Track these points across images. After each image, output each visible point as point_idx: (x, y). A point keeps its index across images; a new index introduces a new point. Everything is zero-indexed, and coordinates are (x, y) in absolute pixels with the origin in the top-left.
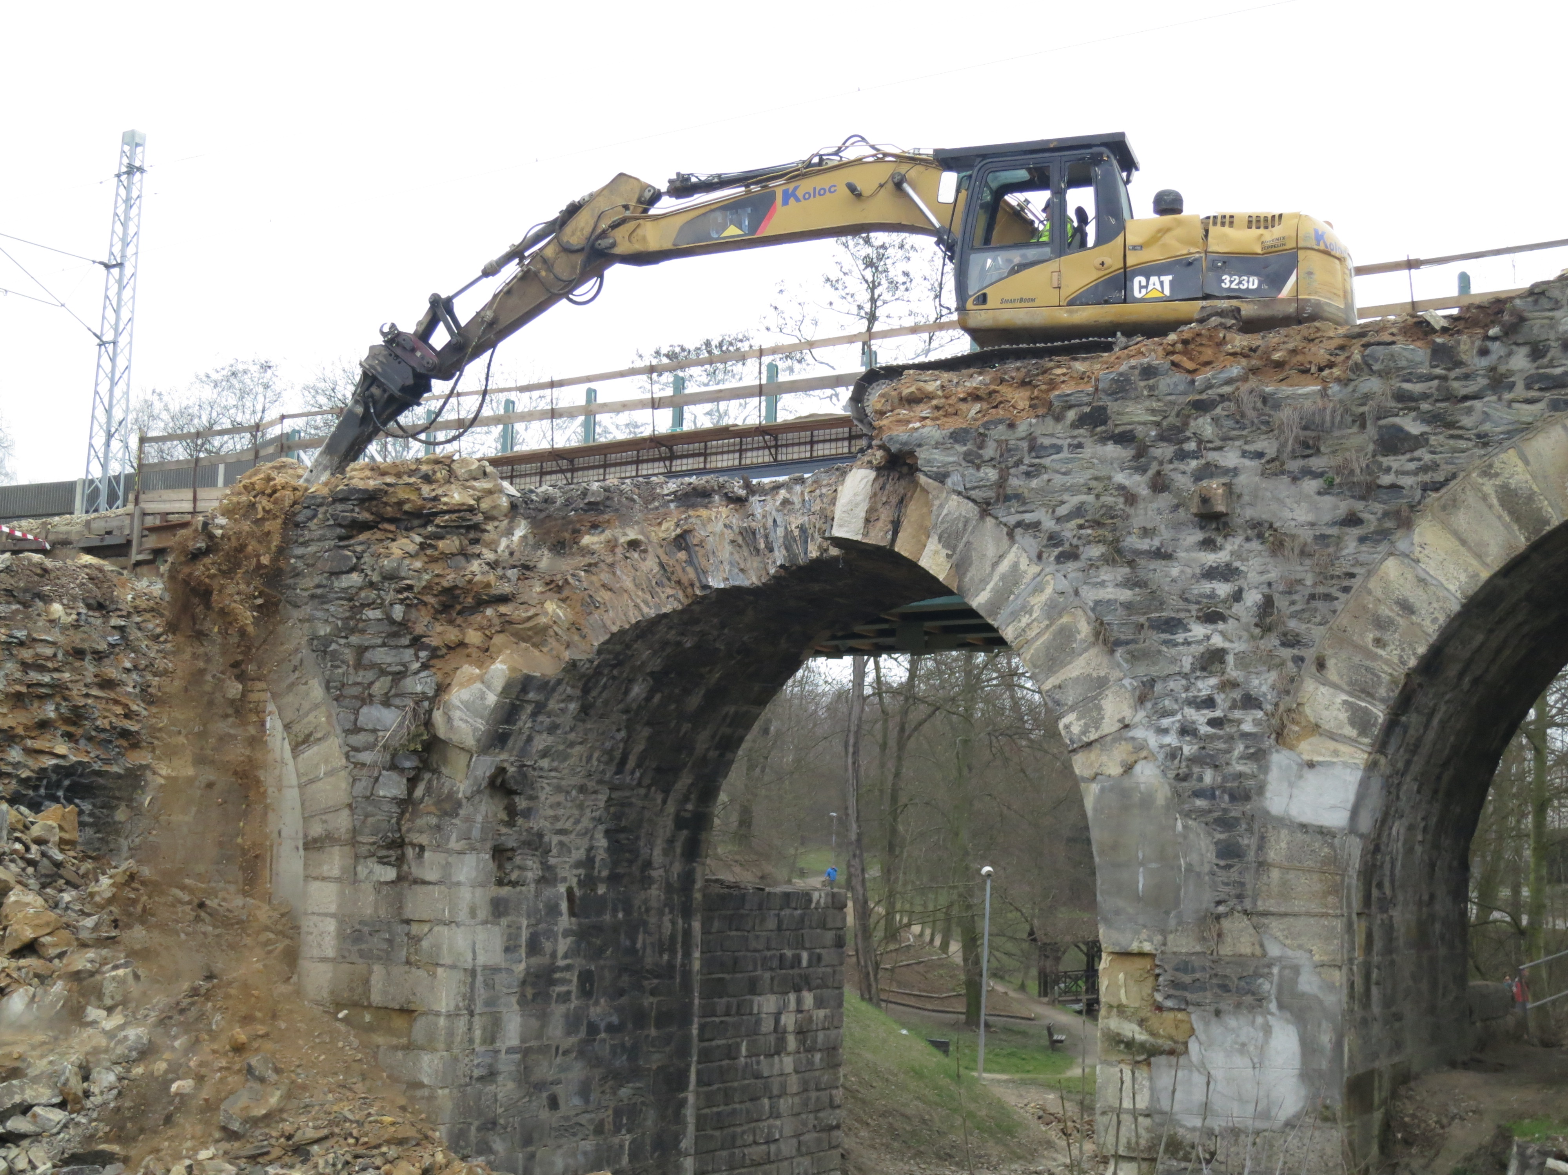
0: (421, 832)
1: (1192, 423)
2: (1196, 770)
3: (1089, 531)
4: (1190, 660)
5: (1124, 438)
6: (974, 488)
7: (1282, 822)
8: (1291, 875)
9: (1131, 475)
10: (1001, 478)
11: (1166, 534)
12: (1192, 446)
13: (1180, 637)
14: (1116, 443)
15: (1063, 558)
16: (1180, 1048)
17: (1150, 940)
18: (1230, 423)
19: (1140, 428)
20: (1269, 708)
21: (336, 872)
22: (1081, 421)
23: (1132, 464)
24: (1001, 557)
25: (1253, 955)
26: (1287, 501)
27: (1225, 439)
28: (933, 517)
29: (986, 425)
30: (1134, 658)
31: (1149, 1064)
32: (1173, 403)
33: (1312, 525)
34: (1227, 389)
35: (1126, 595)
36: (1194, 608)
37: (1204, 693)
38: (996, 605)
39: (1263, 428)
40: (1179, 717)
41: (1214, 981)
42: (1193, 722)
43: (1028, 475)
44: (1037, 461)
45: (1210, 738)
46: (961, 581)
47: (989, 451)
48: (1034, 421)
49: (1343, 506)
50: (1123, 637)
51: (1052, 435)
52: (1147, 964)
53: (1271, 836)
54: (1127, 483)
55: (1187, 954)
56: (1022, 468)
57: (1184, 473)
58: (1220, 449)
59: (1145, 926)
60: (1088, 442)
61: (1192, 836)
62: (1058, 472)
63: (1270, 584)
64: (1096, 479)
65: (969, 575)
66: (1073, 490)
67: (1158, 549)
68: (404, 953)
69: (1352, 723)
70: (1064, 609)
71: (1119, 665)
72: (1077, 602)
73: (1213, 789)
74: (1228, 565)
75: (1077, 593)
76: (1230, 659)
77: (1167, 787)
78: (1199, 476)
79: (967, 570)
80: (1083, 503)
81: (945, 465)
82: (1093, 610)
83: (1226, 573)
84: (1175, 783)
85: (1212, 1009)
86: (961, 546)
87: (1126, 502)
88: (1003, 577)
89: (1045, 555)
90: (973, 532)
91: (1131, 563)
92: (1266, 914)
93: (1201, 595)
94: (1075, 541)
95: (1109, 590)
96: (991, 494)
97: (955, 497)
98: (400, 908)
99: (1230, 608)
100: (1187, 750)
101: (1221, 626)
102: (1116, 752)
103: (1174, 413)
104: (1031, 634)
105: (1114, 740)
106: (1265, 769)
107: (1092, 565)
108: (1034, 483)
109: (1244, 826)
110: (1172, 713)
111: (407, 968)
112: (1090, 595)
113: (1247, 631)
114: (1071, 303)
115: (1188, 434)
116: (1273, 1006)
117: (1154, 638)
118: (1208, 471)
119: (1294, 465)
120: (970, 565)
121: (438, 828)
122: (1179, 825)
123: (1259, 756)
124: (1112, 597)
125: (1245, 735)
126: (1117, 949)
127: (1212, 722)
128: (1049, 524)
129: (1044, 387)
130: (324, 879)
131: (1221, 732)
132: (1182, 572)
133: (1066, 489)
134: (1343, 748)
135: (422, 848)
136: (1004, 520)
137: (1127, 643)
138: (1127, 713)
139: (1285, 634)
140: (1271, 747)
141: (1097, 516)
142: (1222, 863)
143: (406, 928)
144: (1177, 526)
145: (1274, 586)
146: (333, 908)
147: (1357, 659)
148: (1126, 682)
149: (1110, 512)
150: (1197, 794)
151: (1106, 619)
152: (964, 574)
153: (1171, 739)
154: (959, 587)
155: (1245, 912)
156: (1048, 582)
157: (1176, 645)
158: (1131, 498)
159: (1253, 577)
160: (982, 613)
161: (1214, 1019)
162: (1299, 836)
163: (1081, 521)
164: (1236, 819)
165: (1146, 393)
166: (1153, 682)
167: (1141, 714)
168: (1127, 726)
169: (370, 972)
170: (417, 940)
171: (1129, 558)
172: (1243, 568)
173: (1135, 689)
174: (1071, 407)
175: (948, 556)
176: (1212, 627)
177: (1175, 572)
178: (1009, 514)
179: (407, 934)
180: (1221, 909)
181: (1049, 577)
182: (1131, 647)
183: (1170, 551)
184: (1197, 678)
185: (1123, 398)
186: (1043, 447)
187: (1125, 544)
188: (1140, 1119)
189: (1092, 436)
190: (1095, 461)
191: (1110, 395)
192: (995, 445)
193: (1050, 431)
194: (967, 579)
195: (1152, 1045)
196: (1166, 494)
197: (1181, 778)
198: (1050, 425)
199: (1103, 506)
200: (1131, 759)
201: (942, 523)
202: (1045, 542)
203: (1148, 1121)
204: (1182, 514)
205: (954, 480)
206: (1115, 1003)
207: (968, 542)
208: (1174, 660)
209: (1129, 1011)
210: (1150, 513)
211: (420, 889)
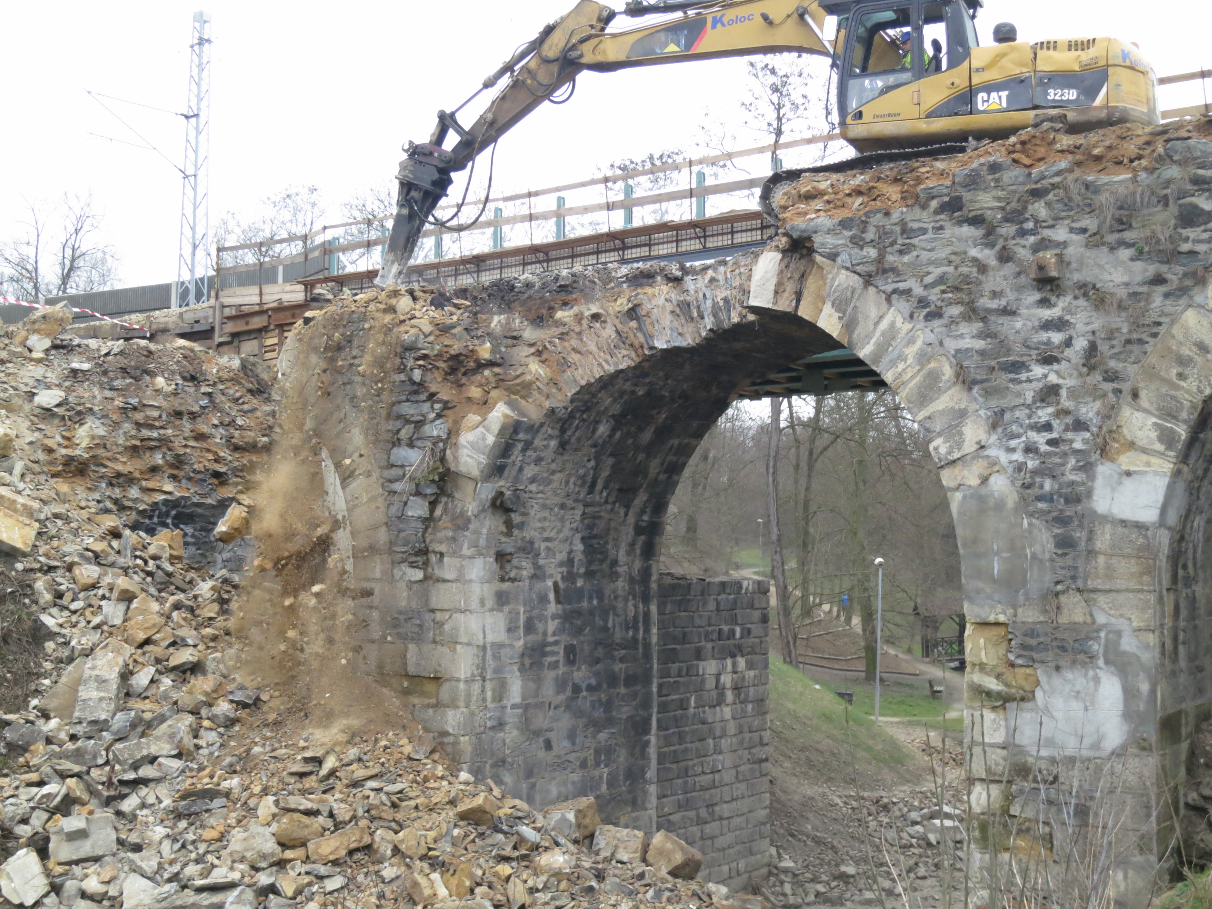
0: (441, 542)
1: (1030, 207)
2: (1038, 480)
3: (950, 295)
4: (1032, 394)
5: (976, 221)
6: (858, 264)
7: (1105, 519)
8: (1114, 561)
9: (982, 250)
10: (879, 255)
11: (1011, 295)
12: (1030, 225)
13: (1023, 376)
14: (970, 224)
15: (930, 317)
16: (1030, 696)
17: (1004, 613)
18: (1059, 206)
19: (989, 212)
20: (1095, 430)
21: (377, 575)
22: (942, 209)
23: (983, 241)
24: (881, 317)
25: (1085, 623)
26: (1107, 267)
27: (1057, 219)
28: (827, 288)
29: (867, 215)
30: (987, 393)
31: (1005, 709)
32: (1014, 192)
33: (1127, 284)
34: (1057, 179)
35: (980, 344)
36: (1034, 352)
37: (1043, 419)
38: (878, 356)
39: (1087, 209)
40: (1024, 438)
41: (1055, 644)
42: (1035, 443)
43: (901, 252)
44: (908, 241)
45: (1048, 454)
46: (850, 337)
47: (870, 235)
48: (905, 210)
49: (1151, 269)
50: (978, 377)
51: (919, 220)
52: (1002, 631)
53: (1098, 531)
54: (979, 256)
55: (1033, 623)
56: (897, 247)
57: (1024, 247)
58: (1052, 226)
59: (999, 602)
60: (947, 225)
61: (1035, 531)
62: (924, 249)
63: (1094, 333)
64: (955, 253)
65: (857, 332)
66: (937, 263)
67: (1005, 307)
68: (431, 634)
69: (1161, 440)
70: (931, 357)
71: (976, 399)
72: (941, 351)
73: (1051, 494)
74: (1060, 319)
75: (941, 344)
76: (1063, 392)
77: (1015, 494)
78: (1036, 249)
79: (855, 329)
80: (945, 273)
81: (836, 246)
82: (954, 357)
83: (1059, 325)
84: (1021, 490)
85: (1053, 665)
86: (850, 310)
87: (979, 271)
88: (883, 334)
89: (916, 315)
90: (858, 299)
91: (984, 319)
92: (1095, 591)
93: (1039, 343)
94: (939, 303)
95: (967, 340)
96: (872, 268)
97: (844, 271)
98: (427, 600)
99: (1062, 352)
100: (1030, 464)
101: (1056, 366)
102: (974, 468)
103: (1015, 199)
104: (906, 377)
105: (973, 458)
106: (1092, 477)
107: (953, 321)
108: (906, 259)
109: (1076, 523)
110: (1018, 436)
111: (433, 646)
112: (952, 345)
113: (1076, 369)
114: (929, 116)
115: (1027, 216)
116: (1101, 662)
117: (1002, 378)
118: (1043, 245)
119: (1111, 238)
120: (857, 324)
121: (454, 539)
122: (1025, 523)
123: (1087, 468)
124: (969, 346)
125: (1076, 452)
126: (978, 620)
127: (1050, 442)
128: (918, 291)
129: (911, 183)
130: (368, 580)
131: (1057, 450)
132: (1024, 325)
133: (931, 263)
134: (1153, 460)
135: (442, 555)
136: (883, 288)
137: (982, 382)
138: (983, 437)
139: (1106, 372)
140: (1097, 460)
141: (956, 283)
142: (1059, 552)
143: (432, 615)
144: (1020, 289)
145: (1098, 334)
146: (376, 602)
147: (1164, 390)
148: (982, 412)
149: (966, 279)
150: (1039, 498)
151: (966, 363)
152: (853, 332)
153: (1018, 456)
154: (849, 342)
155: (1079, 590)
156: (918, 336)
157: (1020, 382)
158: (983, 268)
159: (1080, 327)
160: (867, 362)
161: (1054, 673)
162: (1120, 530)
163: (943, 287)
164: (1070, 518)
165: (992, 184)
166: (1003, 411)
167: (994, 438)
168: (982, 447)
169: (406, 650)
171: (982, 315)
172: (1072, 321)
173: (989, 418)
174: (933, 198)
175: (840, 318)
176: (1049, 367)
177: (1018, 325)
178: (887, 283)
179: (433, 620)
180: (1059, 587)
181: (919, 332)
182: (985, 385)
183: (1014, 308)
184: (1037, 408)
185: (975, 189)
186: (912, 230)
187: (978, 304)
188: (999, 751)
189: (951, 220)
190: (954, 240)
191: (965, 187)
192: (874, 229)
193: (917, 217)
194: (855, 336)
195: (1007, 693)
196: (1010, 264)
197: (1026, 486)
198: (917, 212)
199: (961, 275)
200: (986, 473)
201: (835, 292)
202: (915, 305)
203: (1004, 752)
204: (1023, 279)
205: (843, 258)
206: (977, 662)
207: (855, 306)
208: (1019, 395)
209: (988, 668)
210: (998, 279)
211: (441, 586)
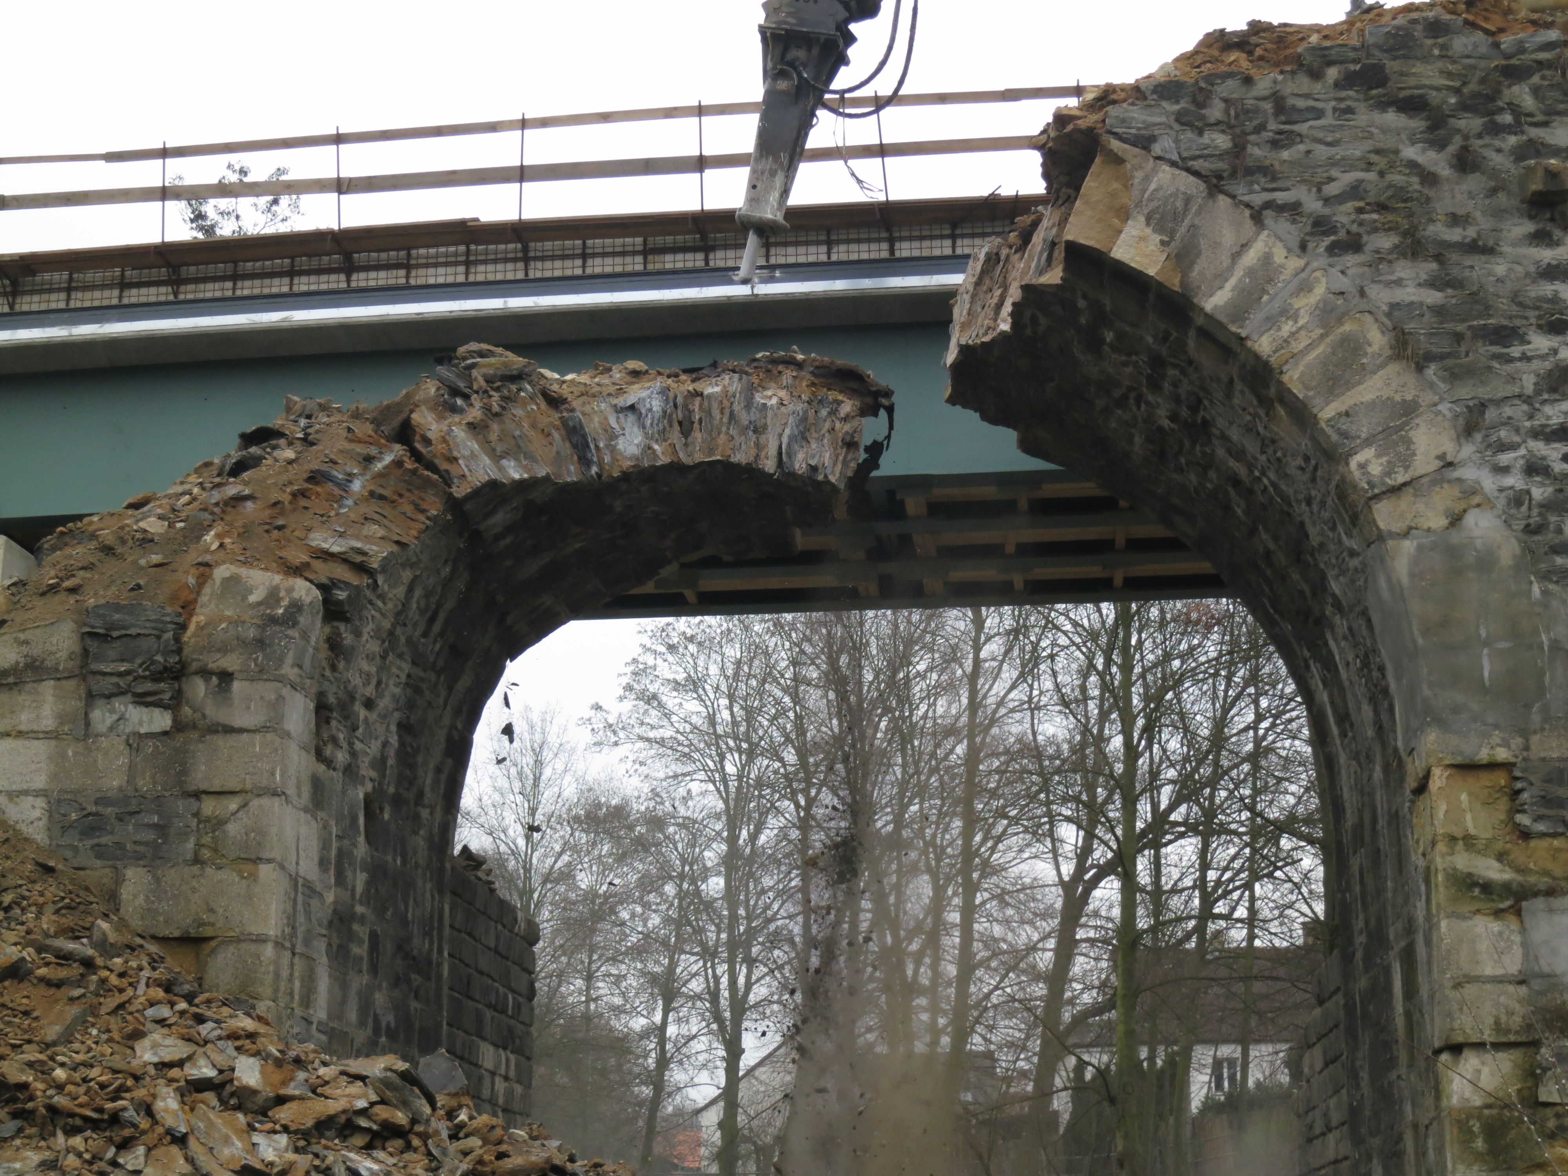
0: (224, 650)
1: (1506, 92)
2: (1553, 519)
3: (1375, 216)
4: (1533, 379)
5: (1411, 105)
6: (1194, 158)
9: (1424, 150)
10: (1235, 146)
11: (1484, 223)
12: (1507, 118)
13: (1516, 351)
14: (1400, 110)
15: (1334, 250)
16: (1561, 885)
17: (1506, 744)
18: (1556, 94)
19: (1434, 93)
21: (48, 723)
22: (1347, 81)
23: (1426, 136)
24: (1244, 247)
27: (1552, 113)
28: (1135, 192)
29: (1211, 79)
30: (1454, 376)
31: (1518, 913)
32: (1474, 67)
34: (1543, 56)
35: (1434, 297)
36: (1532, 314)
37: (1555, 421)
38: (1241, 308)
40: (1522, 451)
42: (1543, 458)
43: (1275, 144)
44: (1287, 127)
46: (1185, 274)
47: (1215, 111)
48: (1280, 78)
50: (1434, 349)
51: (1307, 96)
52: (1501, 779)
54: (1420, 160)
55: (1560, 759)
56: (1267, 135)
57: (1499, 151)
58: (1545, 124)
59: (1496, 726)
60: (1360, 107)
61: (1555, 603)
62: (1320, 141)
64: (1378, 152)
65: (1197, 268)
66: (1346, 164)
67: (1474, 241)
68: (190, 845)
70: (1344, 315)
71: (1432, 385)
72: (1363, 306)
75: (1362, 293)
77: (1514, 543)
78: (1520, 154)
79: (1193, 263)
80: (1361, 181)
81: (1149, 126)
82: (1389, 315)
84: (1524, 537)
86: (1182, 230)
87: (1422, 183)
88: (1250, 272)
89: (1311, 245)
90: (1198, 213)
91: (1438, 258)
93: (1539, 299)
94: (1354, 228)
95: (1411, 290)
96: (1221, 165)
97: (1166, 168)
98: (184, 772)
100: (1538, 494)
102: (1436, 499)
103: (1477, 79)
104: (1299, 346)
105: (1434, 483)
107: (1380, 259)
108: (1285, 154)
110: (1514, 447)
111: (195, 869)
112: (1382, 296)
115: (1500, 104)
117: (1481, 351)
118: (1534, 148)
120: (1199, 255)
121: (261, 643)
122: (1536, 589)
124: (1414, 299)
126: (1459, 760)
128: (1313, 205)
130: (20, 734)
132: (1510, 270)
133: (1332, 163)
135: (226, 677)
136: (1246, 198)
137: (1442, 357)
138: (1448, 446)
141: (1382, 199)
143: (193, 803)
144: (1498, 214)
146: (40, 782)
148: (1444, 408)
149: (1401, 194)
150: (1557, 550)
151: (1408, 328)
152: (1189, 268)
153: (1514, 480)
154: (1182, 283)
156: (1317, 280)
157: (1510, 360)
158: (1429, 178)
160: (1223, 319)
163: (1361, 204)
165: (1436, 52)
166: (1483, 406)
167: (1468, 450)
168: (1450, 464)
169: (119, 880)
170: (219, 823)
171: (1434, 251)
173: (1457, 416)
174: (1330, 63)
175: (1163, 243)
176: (1559, 338)
177: (1501, 269)
178: (1253, 192)
179: (196, 815)
181: (1318, 274)
182: (1449, 362)
183: (1491, 243)
184: (1545, 401)
185: (1405, 57)
186: (1293, 108)
187: (1427, 233)
188: (1511, 988)
189: (1366, 100)
190: (1373, 130)
191: (1386, 51)
192: (1222, 105)
193: (1304, 90)
194: (1195, 273)
195: (1521, 885)
196: (1478, 174)
197: (1530, 530)
198: (1304, 83)
199: (1390, 186)
200: (1458, 507)
201: (1150, 200)
202: (1308, 229)
203: (1523, 990)
204: (1502, 199)
205: (1164, 145)
206: (1458, 832)
207: (1193, 226)
208: (1512, 379)
209: (1481, 844)
210: (1459, 196)
211: (222, 742)
